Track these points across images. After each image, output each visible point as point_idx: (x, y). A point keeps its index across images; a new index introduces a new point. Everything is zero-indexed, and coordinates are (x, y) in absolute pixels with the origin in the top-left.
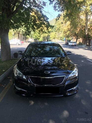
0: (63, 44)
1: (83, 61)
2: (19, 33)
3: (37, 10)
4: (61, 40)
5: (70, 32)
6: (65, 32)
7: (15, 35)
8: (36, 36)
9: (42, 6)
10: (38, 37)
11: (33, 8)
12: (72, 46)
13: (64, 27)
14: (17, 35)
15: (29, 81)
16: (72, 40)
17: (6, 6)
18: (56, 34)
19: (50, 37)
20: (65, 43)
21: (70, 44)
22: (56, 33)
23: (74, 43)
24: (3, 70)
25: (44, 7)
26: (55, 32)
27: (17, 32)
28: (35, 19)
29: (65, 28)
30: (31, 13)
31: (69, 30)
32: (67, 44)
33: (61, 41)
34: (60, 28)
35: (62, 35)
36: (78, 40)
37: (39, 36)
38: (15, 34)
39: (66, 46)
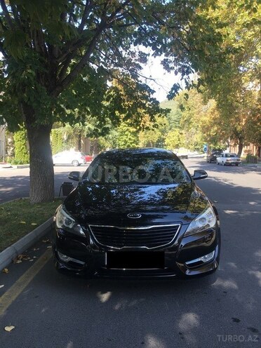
0: (201, 160)
1: (252, 203)
2: (80, 136)
3: (123, 73)
4: (198, 149)
5: (218, 129)
6: (206, 129)
7: (70, 141)
8: (126, 142)
9: (137, 62)
10: (131, 143)
11: (115, 68)
12: (228, 165)
13: (201, 116)
14: (75, 140)
15: (91, 240)
16: (228, 149)
17: (46, 66)
18: (181, 134)
19: (166, 143)
20: (206, 158)
21: (219, 159)
22: (183, 132)
23: (232, 156)
24: (33, 224)
25: (141, 65)
26: (177, 130)
27: (76, 133)
28: (119, 96)
29: (204, 118)
30: (110, 81)
31: (216, 122)
32: (212, 160)
33: (196, 152)
34: (190, 117)
35: (198, 137)
36: (244, 149)
37: (135, 142)
38: (69, 137)
39: (209, 165)
